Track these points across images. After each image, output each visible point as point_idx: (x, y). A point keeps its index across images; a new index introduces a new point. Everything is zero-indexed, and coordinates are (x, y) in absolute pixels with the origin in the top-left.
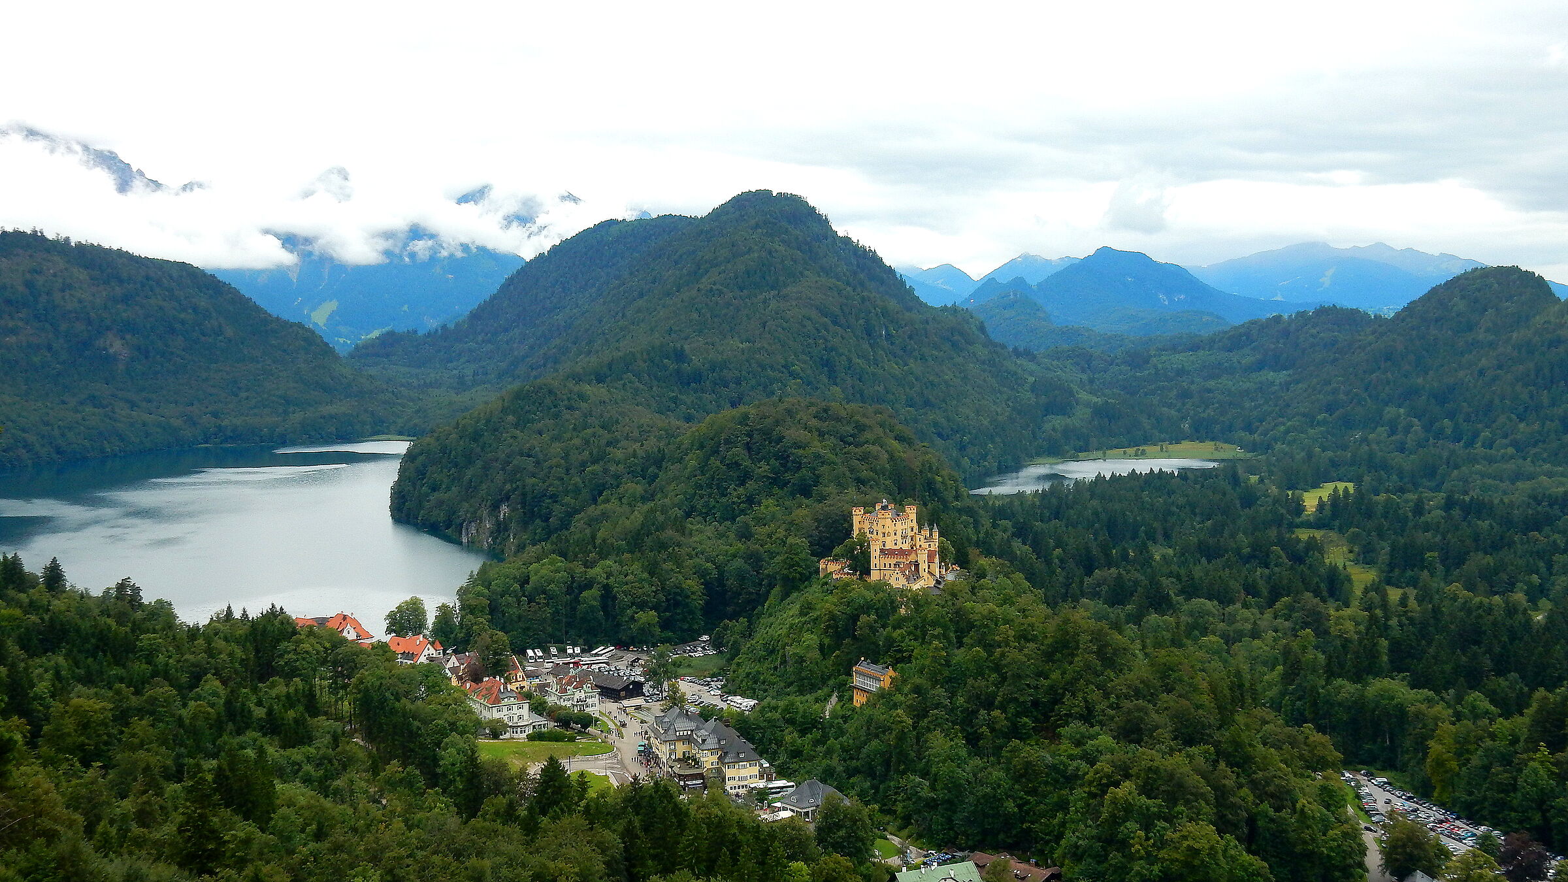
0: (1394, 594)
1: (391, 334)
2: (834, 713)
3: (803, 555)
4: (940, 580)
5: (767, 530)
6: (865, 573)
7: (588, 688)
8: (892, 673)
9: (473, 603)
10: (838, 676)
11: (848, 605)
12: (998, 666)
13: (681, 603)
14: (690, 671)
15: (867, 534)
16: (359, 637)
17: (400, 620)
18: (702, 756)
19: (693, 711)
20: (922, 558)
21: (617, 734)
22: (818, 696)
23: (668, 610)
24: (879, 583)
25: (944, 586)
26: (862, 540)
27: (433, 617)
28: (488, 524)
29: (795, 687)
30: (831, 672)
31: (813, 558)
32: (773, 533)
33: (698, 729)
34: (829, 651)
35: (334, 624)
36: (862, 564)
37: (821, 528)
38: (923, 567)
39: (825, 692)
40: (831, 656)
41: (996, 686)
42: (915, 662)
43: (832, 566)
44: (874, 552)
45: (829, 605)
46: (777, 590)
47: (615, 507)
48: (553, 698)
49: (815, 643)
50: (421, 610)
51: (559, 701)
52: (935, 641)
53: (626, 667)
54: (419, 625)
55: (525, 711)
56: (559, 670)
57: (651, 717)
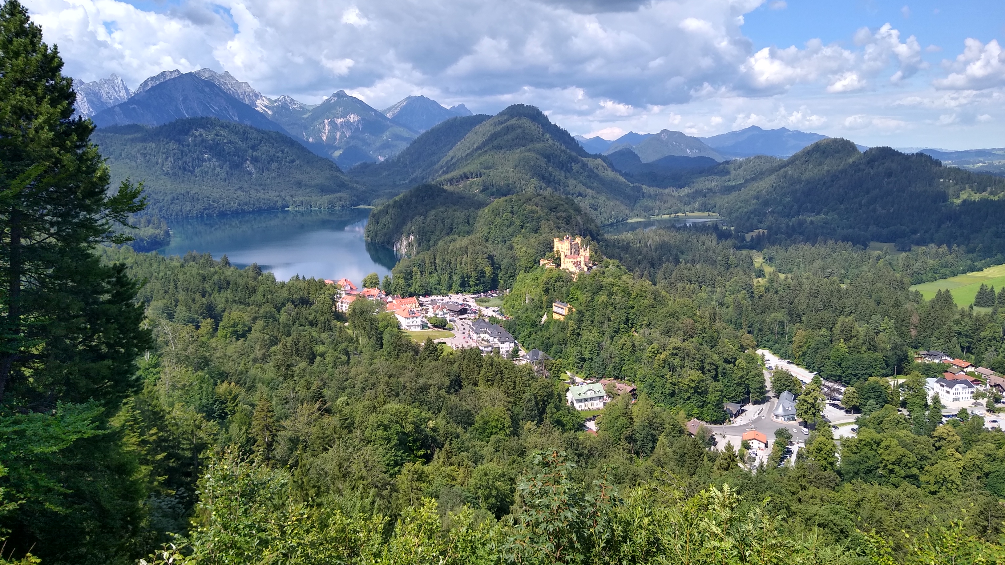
0: (782, 276)
1: (365, 163)
2: (545, 322)
3: (533, 257)
4: (590, 268)
5: (519, 247)
6: (559, 265)
7: (445, 310)
8: (569, 306)
9: (398, 275)
10: (547, 307)
11: (552, 278)
12: (613, 304)
13: (483, 276)
14: (486, 304)
15: (560, 249)
16: (351, 288)
17: (368, 282)
18: (491, 339)
19: (487, 320)
20: (582, 259)
21: (456, 329)
22: (538, 314)
23: (478, 279)
24: (565, 269)
25: (591, 271)
26: (558, 252)
27: (382, 281)
28: (405, 243)
29: (529, 311)
30: (544, 305)
31: (538, 259)
32: (522, 248)
33: (489, 328)
34: (543, 297)
35: (341, 283)
36: (558, 261)
37: (541, 246)
38: (583, 263)
39: (541, 313)
40: (544, 298)
41: (612, 312)
42: (579, 302)
43: (545, 262)
44: (563, 257)
45: (544, 278)
46: (522, 271)
47: (457, 237)
48: (431, 314)
49: (538, 293)
50: (377, 278)
51: (433, 315)
52: (587, 293)
53: (461, 302)
54: (376, 284)
55: (419, 319)
56: (433, 303)
57: (470, 322)
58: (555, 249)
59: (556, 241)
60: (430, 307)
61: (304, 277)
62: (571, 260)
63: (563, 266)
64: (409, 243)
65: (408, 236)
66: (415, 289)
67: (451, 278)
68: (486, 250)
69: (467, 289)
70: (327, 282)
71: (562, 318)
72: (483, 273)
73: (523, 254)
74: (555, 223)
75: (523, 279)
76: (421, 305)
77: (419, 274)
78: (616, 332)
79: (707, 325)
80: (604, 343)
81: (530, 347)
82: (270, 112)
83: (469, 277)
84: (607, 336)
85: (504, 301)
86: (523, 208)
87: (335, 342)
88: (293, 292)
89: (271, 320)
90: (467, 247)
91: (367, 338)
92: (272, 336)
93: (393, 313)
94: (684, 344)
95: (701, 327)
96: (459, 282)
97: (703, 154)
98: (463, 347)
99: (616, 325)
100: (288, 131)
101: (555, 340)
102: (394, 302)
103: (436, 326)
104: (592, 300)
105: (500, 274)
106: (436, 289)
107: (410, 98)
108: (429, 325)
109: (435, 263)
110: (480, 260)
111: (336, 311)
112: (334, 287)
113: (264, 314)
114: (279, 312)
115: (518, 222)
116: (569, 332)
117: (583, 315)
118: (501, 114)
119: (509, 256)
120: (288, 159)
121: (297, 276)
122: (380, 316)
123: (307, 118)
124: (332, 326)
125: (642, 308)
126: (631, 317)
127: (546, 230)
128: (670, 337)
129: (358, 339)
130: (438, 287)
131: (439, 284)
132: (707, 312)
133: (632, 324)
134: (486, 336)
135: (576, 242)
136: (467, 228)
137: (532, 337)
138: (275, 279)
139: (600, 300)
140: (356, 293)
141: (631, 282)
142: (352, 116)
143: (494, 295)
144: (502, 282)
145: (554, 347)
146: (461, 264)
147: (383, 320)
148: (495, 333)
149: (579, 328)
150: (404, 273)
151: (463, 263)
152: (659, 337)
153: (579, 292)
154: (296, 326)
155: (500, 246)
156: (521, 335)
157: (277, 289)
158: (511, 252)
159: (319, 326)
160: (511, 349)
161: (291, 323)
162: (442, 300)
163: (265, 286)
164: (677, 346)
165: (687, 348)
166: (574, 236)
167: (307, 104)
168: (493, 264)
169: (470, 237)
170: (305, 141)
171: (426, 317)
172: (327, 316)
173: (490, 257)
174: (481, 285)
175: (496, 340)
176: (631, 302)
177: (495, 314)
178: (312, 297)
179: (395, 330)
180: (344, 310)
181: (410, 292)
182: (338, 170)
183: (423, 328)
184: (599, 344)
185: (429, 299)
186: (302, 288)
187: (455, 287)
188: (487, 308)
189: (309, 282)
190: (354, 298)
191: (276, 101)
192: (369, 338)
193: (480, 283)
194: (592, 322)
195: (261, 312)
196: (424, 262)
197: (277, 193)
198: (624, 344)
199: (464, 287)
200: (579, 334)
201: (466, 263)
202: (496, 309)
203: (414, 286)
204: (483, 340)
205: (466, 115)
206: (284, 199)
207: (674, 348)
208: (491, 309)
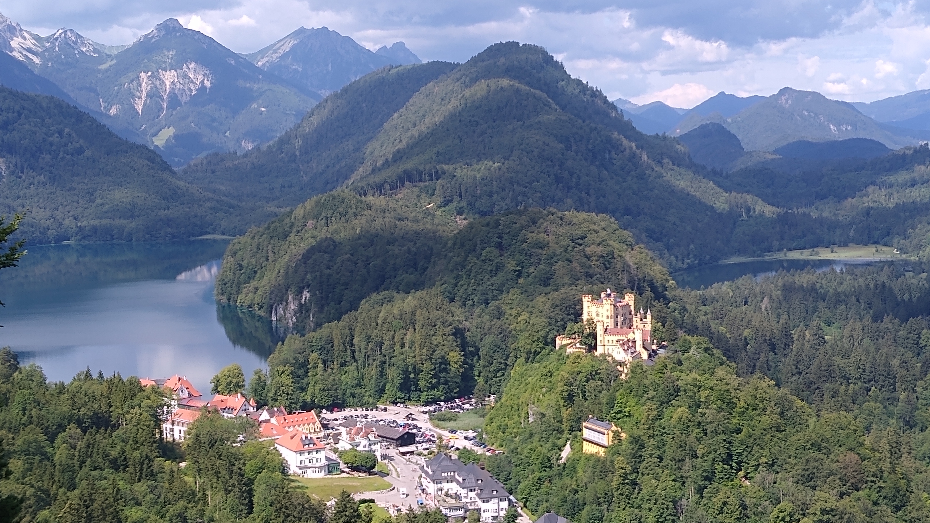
1: (216, 155)
2: (568, 459)
3: (543, 333)
4: (652, 354)
5: (514, 312)
6: (592, 348)
7: (371, 437)
8: (614, 428)
9: (281, 368)
10: (571, 430)
11: (579, 373)
12: (699, 423)
13: (445, 370)
14: (451, 424)
15: (594, 316)
16: (190, 395)
17: (223, 382)
18: (463, 492)
19: (455, 456)
20: (638, 336)
21: (394, 474)
22: (554, 445)
23: (434, 376)
24: (603, 355)
25: (656, 359)
26: (591, 322)
27: (249, 380)
28: (293, 306)
29: (536, 438)
30: (565, 426)
31: (551, 336)
32: (519, 315)
33: (459, 471)
34: (563, 410)
35: (171, 384)
36: (590, 341)
37: (557, 310)
38: (639, 343)
39: (560, 442)
40: (565, 413)
41: (699, 440)
42: (633, 420)
43: (565, 342)
44: (599, 331)
45: (564, 372)
46: (522, 359)
47: (395, 294)
48: (344, 445)
49: (552, 403)
50: (240, 375)
51: (348, 447)
52: (648, 403)
53: (401, 421)
54: (239, 386)
55: (322, 455)
56: (349, 422)
57: (422, 461)
58: (585, 317)
59: (586, 300)
60: (343, 430)
61: (101, 374)
62: (615, 338)
63: (600, 350)
64: (301, 306)
65: (300, 292)
66: (313, 395)
67: (382, 374)
68: (451, 319)
69: (414, 395)
70: (143, 383)
71: (602, 452)
72: (445, 362)
73: (522, 326)
74: (582, 265)
75: (522, 375)
76: (325, 426)
77: (321, 366)
78: (706, 478)
79: (886, 466)
80: (684, 502)
81: (540, 509)
82: (36, 60)
83: (417, 371)
84: (690, 489)
85: (487, 417)
86: (520, 238)
87: (162, 499)
88: (79, 402)
89: (37, 458)
90: (414, 314)
91: (222, 492)
92: (39, 489)
93: (272, 443)
94: (842, 502)
95: (874, 469)
96: (397, 382)
97: (862, 135)
98: (411, 510)
99: (707, 466)
100: (72, 95)
101: (589, 495)
102: (273, 421)
103: (355, 468)
104: (659, 417)
105: (479, 365)
106: (353, 395)
107: (302, 30)
108: (342, 466)
109: (352, 345)
110: (440, 339)
111: (161, 439)
112: (157, 391)
113: (26, 447)
114: (52, 442)
115: (511, 265)
116: (616, 480)
117: (642, 446)
118: (474, 61)
119: (493, 330)
120: (70, 147)
121: (88, 371)
122: (247, 450)
123: (107, 70)
124: (155, 468)
125: (757, 432)
126: (736, 450)
127: (566, 280)
128: (814, 488)
129: (205, 495)
130: (358, 391)
131: (359, 385)
132: (884, 440)
133: (739, 463)
134: (454, 488)
135: (625, 302)
136: (413, 278)
137: (543, 489)
138: (45, 380)
139: (675, 416)
140: (200, 404)
141: (734, 381)
142: (192, 65)
143: (467, 406)
144: (481, 381)
145: (587, 508)
146: (403, 346)
147: (255, 457)
148: (471, 479)
149: (635, 470)
150: (292, 365)
151: (407, 345)
152: (792, 489)
153: (632, 402)
154: (85, 470)
155: (478, 310)
156: (521, 486)
157: (48, 397)
158: (499, 323)
159: (131, 469)
160: (502, 513)
161: (77, 464)
162: (366, 417)
163: (26, 392)
164: (828, 506)
165: (848, 510)
166: (621, 292)
167: (107, 44)
168: (463, 346)
169: (419, 293)
170: (101, 114)
171: (335, 451)
172: (145, 450)
173: (458, 333)
174: (441, 387)
175: (472, 494)
176: (735, 421)
177: (468, 445)
178: (116, 412)
179: (278, 475)
180: (177, 437)
181: (304, 402)
182: (165, 167)
183: (330, 472)
184: (674, 502)
185: (339, 415)
186: (98, 394)
187: (390, 390)
188: (452, 432)
189: (110, 382)
190: (198, 414)
191: (48, 39)
192: (227, 492)
193: (438, 383)
194: (661, 459)
195: (19, 442)
196: (331, 342)
197: (48, 213)
198: (725, 504)
199: (409, 391)
200: (634, 483)
201: (412, 343)
202: (471, 434)
203: (310, 390)
204: (447, 495)
205: (408, 64)
206: (61, 224)
207: (824, 512)
208: (460, 434)
